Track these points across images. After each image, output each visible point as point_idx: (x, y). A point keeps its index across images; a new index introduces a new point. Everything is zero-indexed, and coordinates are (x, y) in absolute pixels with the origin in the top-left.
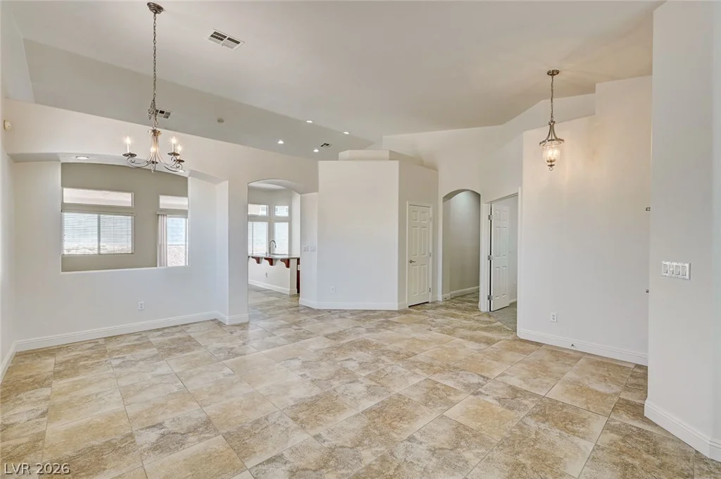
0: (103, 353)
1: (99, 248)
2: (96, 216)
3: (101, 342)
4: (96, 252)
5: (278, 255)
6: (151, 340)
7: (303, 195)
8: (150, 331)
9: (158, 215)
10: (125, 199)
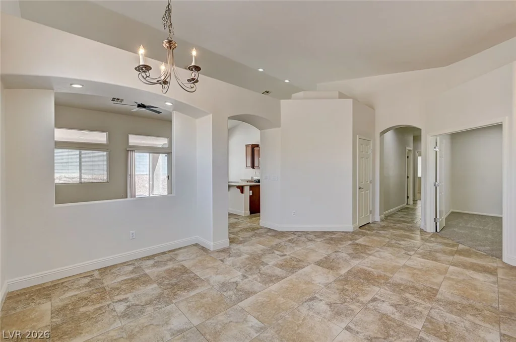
0: (103, 293)
1: (80, 178)
2: (77, 152)
3: (96, 275)
4: (78, 181)
5: (232, 182)
6: (147, 271)
7: (262, 131)
8: (142, 259)
9: (128, 151)
10: (101, 138)
